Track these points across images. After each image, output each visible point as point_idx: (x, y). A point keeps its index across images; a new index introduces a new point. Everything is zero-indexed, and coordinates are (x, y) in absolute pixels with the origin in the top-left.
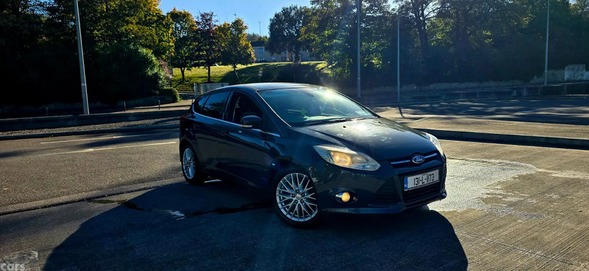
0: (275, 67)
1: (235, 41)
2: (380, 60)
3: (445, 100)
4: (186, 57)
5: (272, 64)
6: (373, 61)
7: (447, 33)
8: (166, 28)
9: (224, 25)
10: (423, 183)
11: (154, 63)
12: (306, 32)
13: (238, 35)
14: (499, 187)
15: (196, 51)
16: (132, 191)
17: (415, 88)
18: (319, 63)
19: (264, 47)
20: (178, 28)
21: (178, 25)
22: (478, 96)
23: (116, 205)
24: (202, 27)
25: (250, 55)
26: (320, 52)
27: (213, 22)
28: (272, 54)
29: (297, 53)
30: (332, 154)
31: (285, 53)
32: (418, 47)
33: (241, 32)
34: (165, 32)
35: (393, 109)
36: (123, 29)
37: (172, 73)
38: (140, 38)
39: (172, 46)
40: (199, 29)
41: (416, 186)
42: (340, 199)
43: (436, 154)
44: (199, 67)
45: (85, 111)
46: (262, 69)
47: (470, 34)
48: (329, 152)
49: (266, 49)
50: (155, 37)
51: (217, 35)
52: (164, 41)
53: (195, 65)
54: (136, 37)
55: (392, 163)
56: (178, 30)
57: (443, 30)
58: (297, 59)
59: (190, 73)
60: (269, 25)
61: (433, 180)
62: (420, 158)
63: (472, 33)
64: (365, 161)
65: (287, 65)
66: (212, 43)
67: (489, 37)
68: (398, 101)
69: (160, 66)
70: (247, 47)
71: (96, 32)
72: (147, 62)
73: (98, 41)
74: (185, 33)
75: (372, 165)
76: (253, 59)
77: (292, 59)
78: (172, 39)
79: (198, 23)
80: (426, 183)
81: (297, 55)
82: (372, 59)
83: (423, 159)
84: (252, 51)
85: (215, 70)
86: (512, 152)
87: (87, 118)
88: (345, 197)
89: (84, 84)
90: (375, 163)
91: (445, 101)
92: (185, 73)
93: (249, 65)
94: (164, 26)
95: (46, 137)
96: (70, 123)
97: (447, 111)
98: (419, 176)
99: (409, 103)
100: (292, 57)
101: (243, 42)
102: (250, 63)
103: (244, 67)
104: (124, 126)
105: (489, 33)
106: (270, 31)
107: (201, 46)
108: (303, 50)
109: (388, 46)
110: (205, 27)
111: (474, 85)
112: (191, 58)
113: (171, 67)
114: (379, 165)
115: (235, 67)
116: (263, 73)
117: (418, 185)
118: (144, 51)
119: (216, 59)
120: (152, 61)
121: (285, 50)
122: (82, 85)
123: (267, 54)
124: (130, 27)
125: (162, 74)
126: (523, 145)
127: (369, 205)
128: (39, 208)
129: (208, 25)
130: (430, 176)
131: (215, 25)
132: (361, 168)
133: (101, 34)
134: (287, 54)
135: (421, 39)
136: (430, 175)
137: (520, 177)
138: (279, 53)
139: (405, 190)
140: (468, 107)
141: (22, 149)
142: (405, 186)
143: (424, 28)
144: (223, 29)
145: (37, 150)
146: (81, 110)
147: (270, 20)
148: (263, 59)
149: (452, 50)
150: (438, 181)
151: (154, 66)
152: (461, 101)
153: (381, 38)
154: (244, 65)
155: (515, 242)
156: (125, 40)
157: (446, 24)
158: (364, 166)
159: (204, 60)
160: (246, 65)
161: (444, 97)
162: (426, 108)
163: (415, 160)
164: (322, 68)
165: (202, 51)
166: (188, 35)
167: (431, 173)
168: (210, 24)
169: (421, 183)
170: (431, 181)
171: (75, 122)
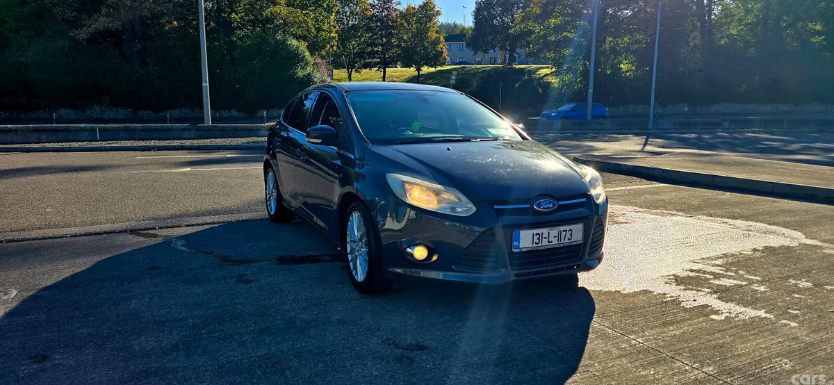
0: (476, 73)
1: (421, 34)
2: (633, 65)
3: (728, 129)
4: (354, 54)
5: (473, 67)
6: (622, 66)
7: (747, 24)
8: (328, 12)
9: (408, 10)
10: (549, 242)
11: (307, 60)
12: (522, 21)
13: (426, 23)
14: (718, 262)
15: (369, 45)
16: (193, 225)
17: (686, 109)
18: (543, 68)
19: (464, 43)
20: (346, 13)
21: (347, 9)
22: (785, 126)
23: (160, 240)
24: (378, 12)
25: (441, 53)
26: (541, 51)
27: (394, 5)
28: (476, 53)
29: (512, 51)
30: (407, 186)
31: (495, 51)
32: (695, 46)
33: (431, 20)
34: (326, 18)
35: (637, 138)
36: (268, 11)
37: (331, 76)
38: (293, 25)
39: (334, 38)
40: (373, 15)
41: (535, 245)
42: (412, 255)
43: (584, 200)
44: (370, 68)
45: (205, 121)
46: (455, 73)
47: (786, 28)
48: (404, 183)
49: (468, 45)
50: (311, 24)
51: (398, 23)
52: (324, 31)
53: (366, 66)
54: (286, 24)
55: (495, 207)
56: (346, 16)
57: (740, 20)
58: (512, 60)
59: (359, 76)
60: (474, 10)
61: (569, 239)
62: (550, 203)
63: (789, 26)
64: (457, 201)
65: (495, 69)
66: (390, 35)
67: (819, 33)
68: (650, 127)
69: (315, 64)
70: (436, 42)
71: (234, 15)
72: (296, 58)
73: (236, 28)
74: (355, 21)
75: (466, 208)
76: (445, 59)
77: (505, 60)
78: (335, 27)
79: (373, 6)
80: (555, 241)
81: (511, 56)
82: (620, 62)
83: (554, 205)
84: (443, 46)
85: (393, 74)
86: (784, 212)
87: (209, 129)
88: (420, 253)
89: (206, 84)
90: (471, 205)
91: (724, 130)
92: (352, 75)
93: (439, 68)
94: (325, 10)
95: (148, 150)
96: (186, 135)
97: (719, 145)
98: (544, 231)
99: (666, 131)
100: (505, 57)
101: (432, 35)
102: (441, 65)
103: (432, 70)
104: (248, 142)
105: (818, 27)
106: (475, 19)
107: (375, 39)
108: (521, 47)
109: (646, 43)
110: (383, 12)
111: (785, 109)
112: (360, 55)
113: (330, 67)
114: (475, 208)
115: (419, 70)
116: (456, 80)
117: (540, 245)
118: (294, 42)
119: (393, 58)
120: (304, 57)
121: (493, 48)
122: (204, 84)
123: (468, 53)
124: (278, 9)
125: (317, 76)
126: (811, 202)
127: (453, 267)
128: (66, 237)
129: (386, 9)
130: (563, 234)
131: (396, 10)
132: (448, 212)
133: (240, 18)
134: (498, 54)
135: (702, 33)
136: (566, 231)
137: (768, 250)
138: (486, 51)
139: (514, 250)
140: (758, 141)
141: (110, 162)
142: (515, 243)
143: (709, 17)
144: (407, 15)
145: (125, 165)
146: (202, 120)
147: (476, 3)
148: (464, 60)
149: (752, 51)
150: (582, 242)
151: (307, 64)
152: (754, 132)
153: (636, 30)
154: (432, 66)
155: (680, 349)
156: (270, 28)
157: (747, 11)
158: (453, 209)
159: (378, 58)
160: (435, 68)
161: (726, 124)
162: (690, 139)
163: (538, 206)
164: (546, 75)
165: (376, 45)
166: (359, 23)
167: (567, 228)
168: (389, 7)
169: (545, 242)
170: (566, 241)
171: (193, 134)
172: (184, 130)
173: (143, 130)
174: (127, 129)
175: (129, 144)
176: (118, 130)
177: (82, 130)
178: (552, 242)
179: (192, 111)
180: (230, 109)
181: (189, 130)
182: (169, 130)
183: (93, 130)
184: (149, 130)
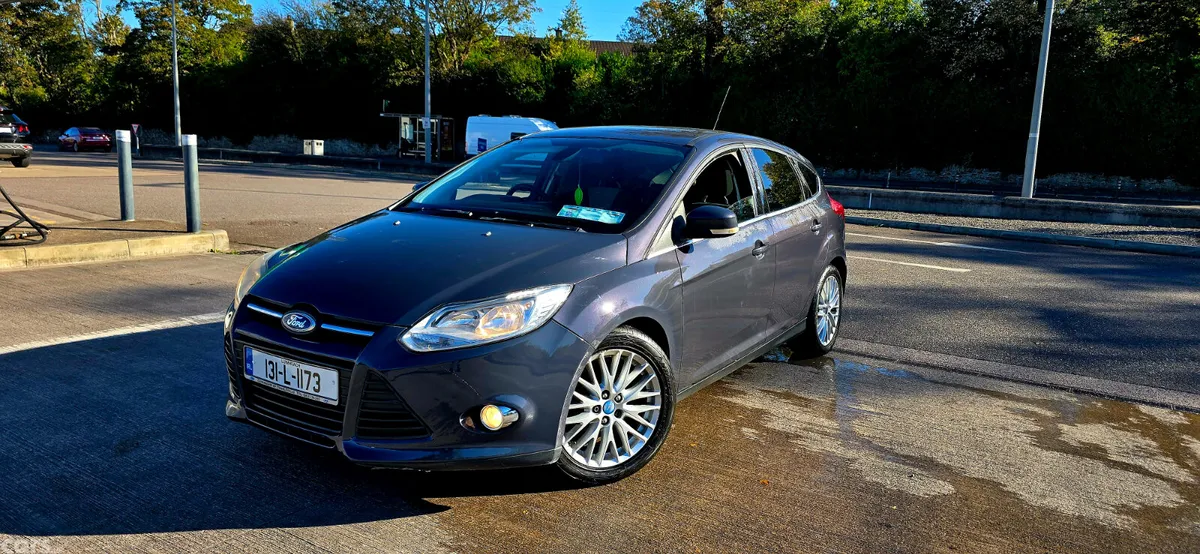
10: (285, 382)
41: (268, 379)
45: (1024, 191)
55: (248, 306)
61: (315, 390)
62: (302, 320)
80: (293, 384)
83: (307, 324)
87: (1025, 205)
89: (1034, 136)
96: (984, 210)
98: (280, 362)
117: (274, 381)
130: (306, 376)
136: (310, 373)
139: (246, 376)
142: (247, 364)
150: (337, 404)
163: (287, 319)
167: (313, 369)
169: (281, 381)
170: (311, 390)
171: (995, 209)
172: (982, 203)
173: (925, 199)
174: (905, 197)
175: (901, 217)
176: (894, 197)
177: (854, 194)
178: (289, 383)
179: (1093, 178)
180: (1160, 179)
181: (991, 204)
182: (961, 201)
183: (866, 195)
184: (934, 200)
